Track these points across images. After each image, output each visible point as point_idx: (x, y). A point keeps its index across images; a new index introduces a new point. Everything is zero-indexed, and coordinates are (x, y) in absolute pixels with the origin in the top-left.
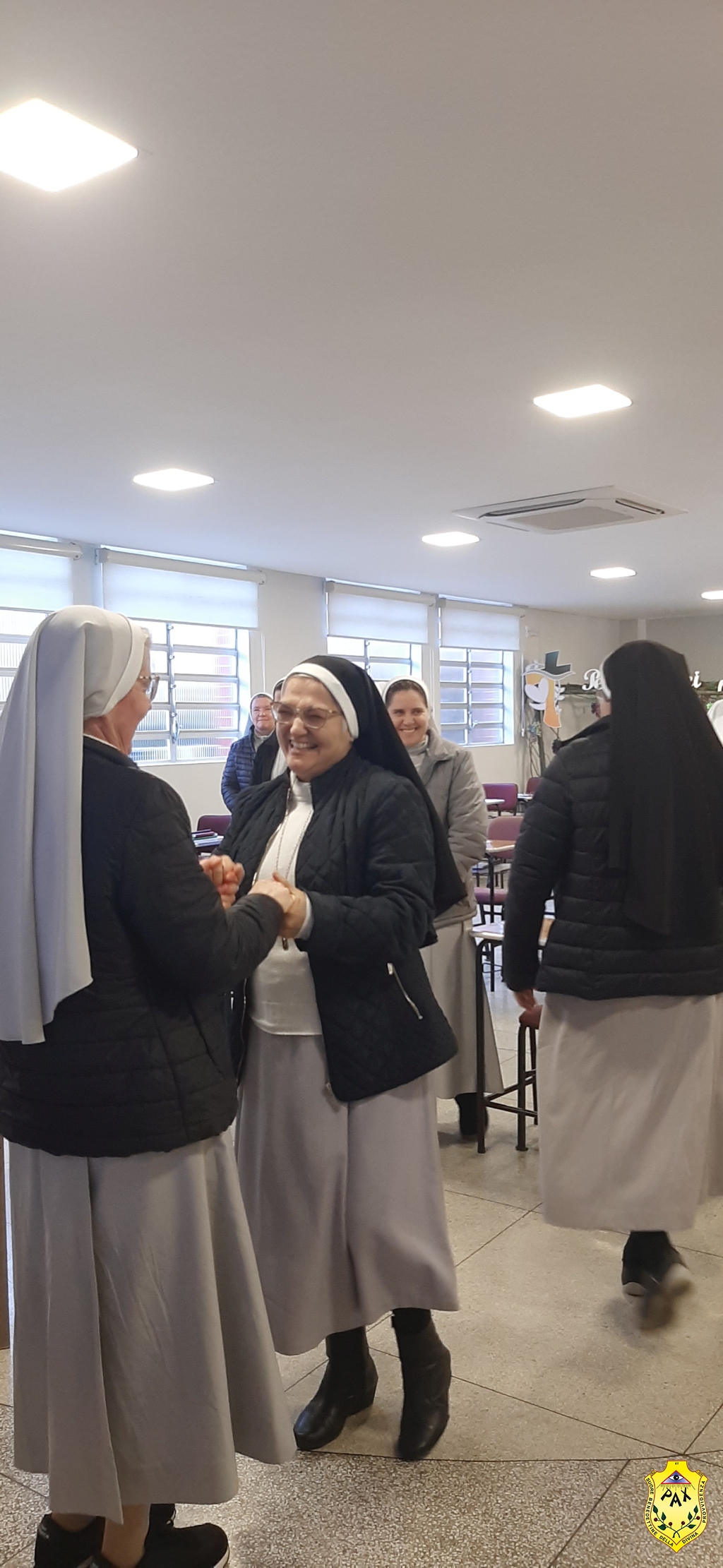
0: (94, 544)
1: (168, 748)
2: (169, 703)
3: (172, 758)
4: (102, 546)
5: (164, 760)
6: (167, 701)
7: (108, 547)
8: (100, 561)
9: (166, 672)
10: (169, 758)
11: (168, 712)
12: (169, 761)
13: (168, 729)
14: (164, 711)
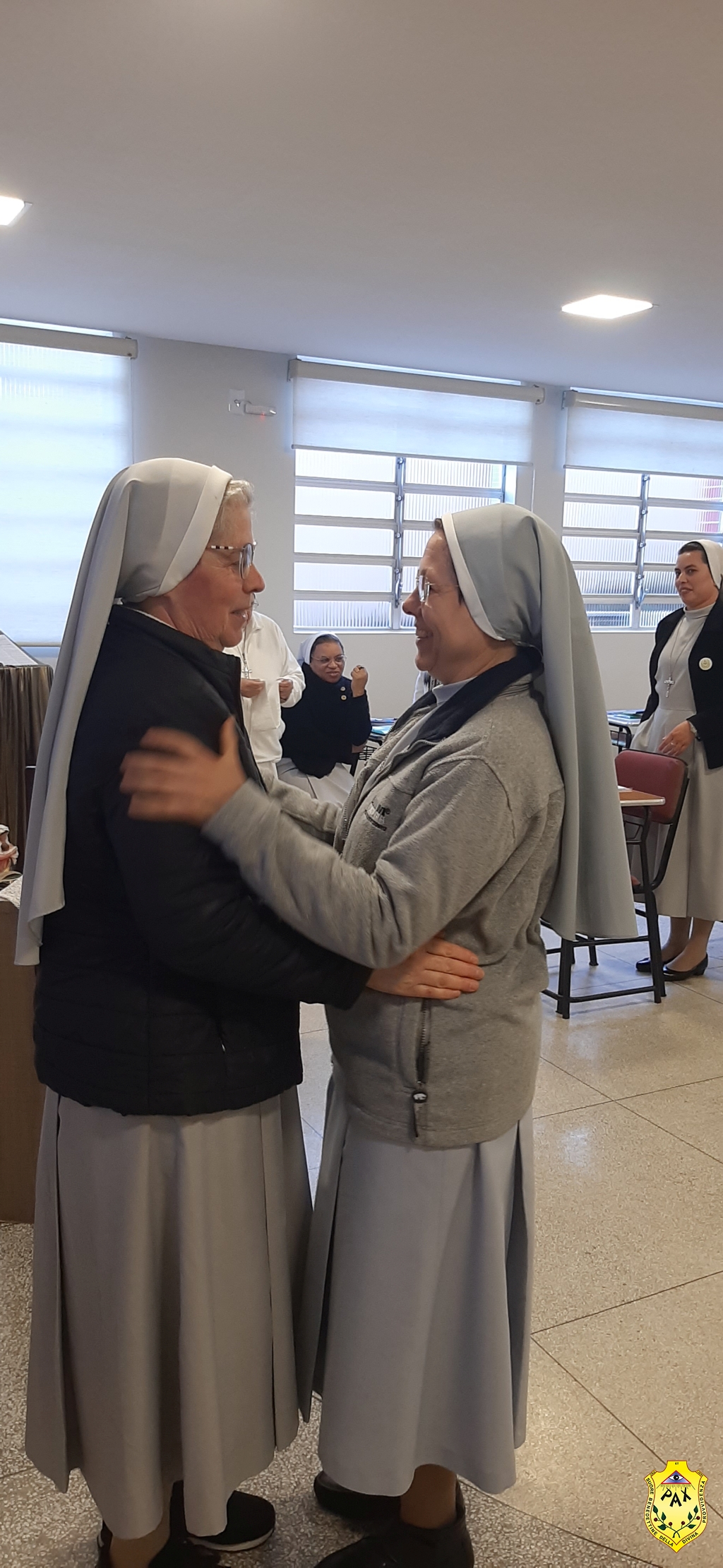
0: (562, 387)
1: (631, 612)
2: (636, 564)
3: (633, 623)
4: (572, 388)
5: (627, 627)
6: (634, 561)
7: (575, 389)
8: (566, 406)
9: (636, 528)
10: (630, 625)
11: (634, 574)
12: (631, 628)
13: (632, 593)
14: (630, 572)
